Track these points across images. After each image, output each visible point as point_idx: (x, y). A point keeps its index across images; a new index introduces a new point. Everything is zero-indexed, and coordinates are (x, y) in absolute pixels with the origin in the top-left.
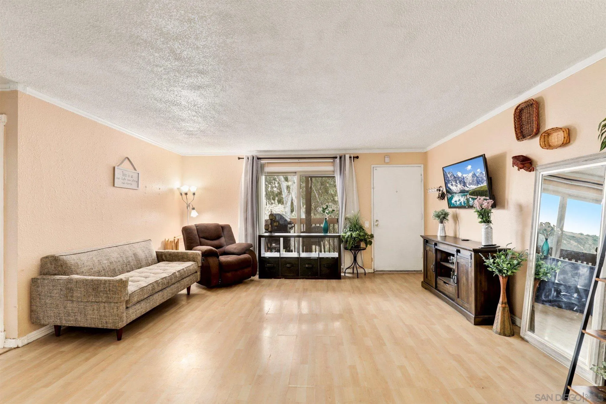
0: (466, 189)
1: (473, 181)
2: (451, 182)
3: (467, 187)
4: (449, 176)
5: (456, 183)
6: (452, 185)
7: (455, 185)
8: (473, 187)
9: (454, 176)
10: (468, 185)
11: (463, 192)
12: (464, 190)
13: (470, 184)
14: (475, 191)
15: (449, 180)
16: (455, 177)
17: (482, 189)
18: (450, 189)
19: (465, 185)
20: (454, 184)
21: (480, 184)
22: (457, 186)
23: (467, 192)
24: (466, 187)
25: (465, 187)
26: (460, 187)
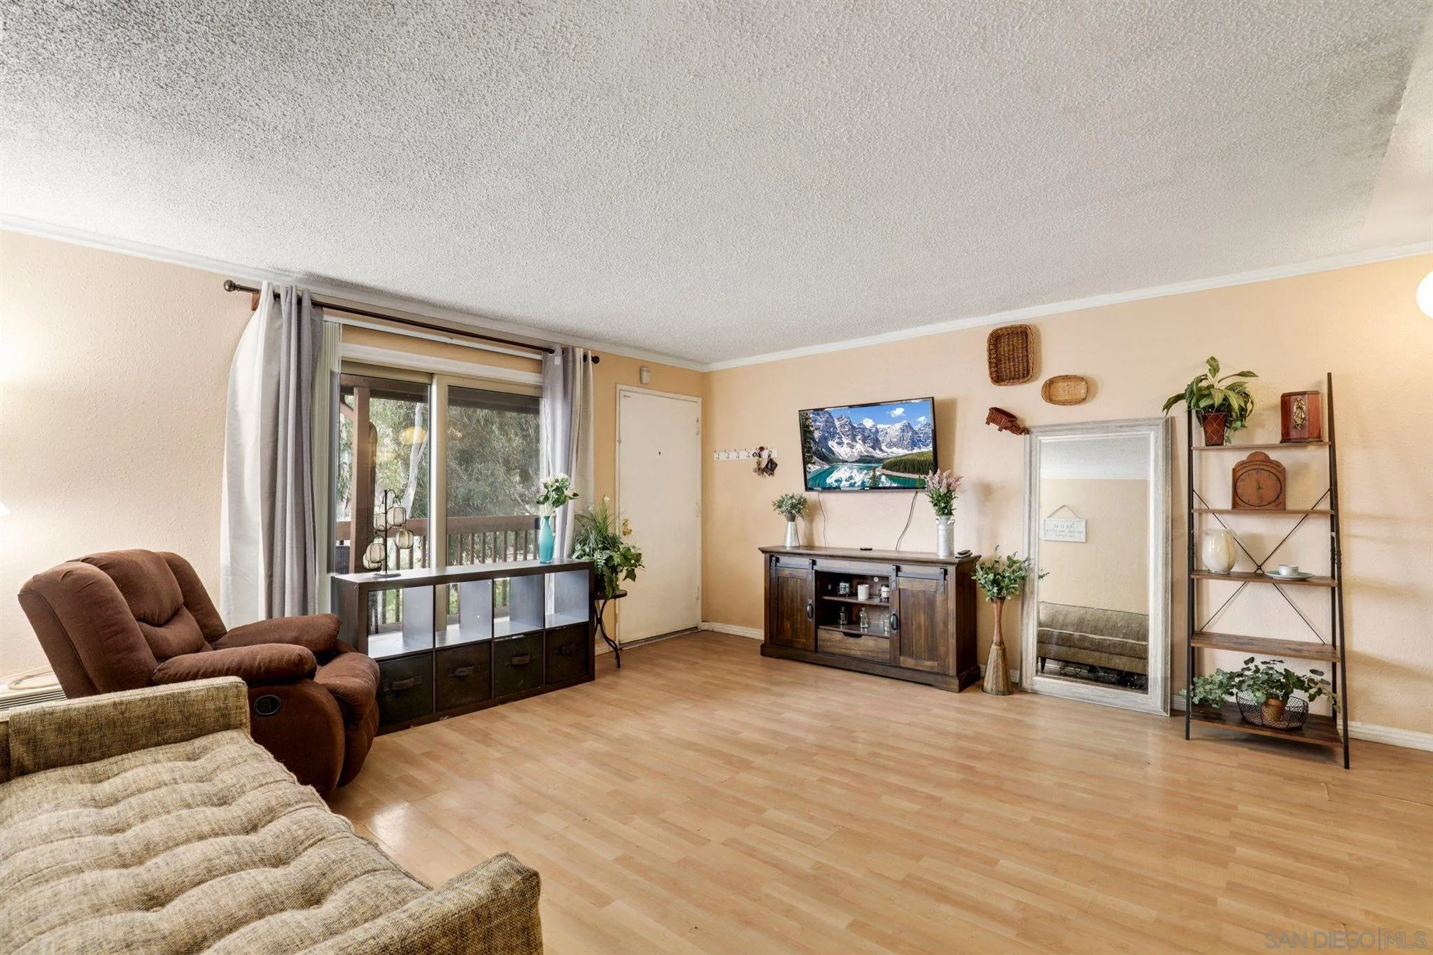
0: (878, 454)
1: (901, 439)
2: (840, 438)
3: (881, 450)
4: (837, 424)
5: (854, 439)
6: (840, 444)
7: (848, 444)
8: (899, 452)
9: (850, 424)
10: (884, 447)
11: (866, 461)
12: (873, 457)
13: (891, 445)
14: (901, 462)
15: (835, 433)
16: (853, 428)
17: (922, 459)
18: (832, 452)
19: (876, 444)
20: (846, 440)
21: (920, 448)
22: (852, 447)
23: (879, 461)
24: (878, 451)
25: (875, 450)
26: (860, 448)
